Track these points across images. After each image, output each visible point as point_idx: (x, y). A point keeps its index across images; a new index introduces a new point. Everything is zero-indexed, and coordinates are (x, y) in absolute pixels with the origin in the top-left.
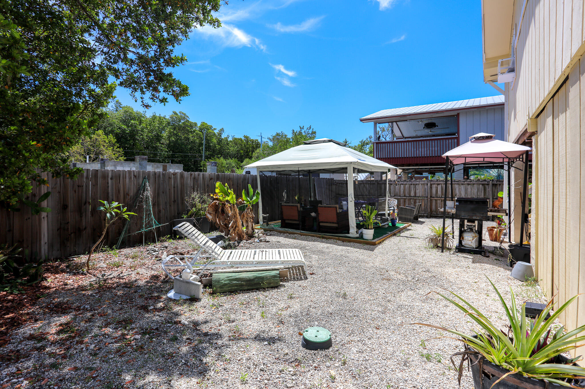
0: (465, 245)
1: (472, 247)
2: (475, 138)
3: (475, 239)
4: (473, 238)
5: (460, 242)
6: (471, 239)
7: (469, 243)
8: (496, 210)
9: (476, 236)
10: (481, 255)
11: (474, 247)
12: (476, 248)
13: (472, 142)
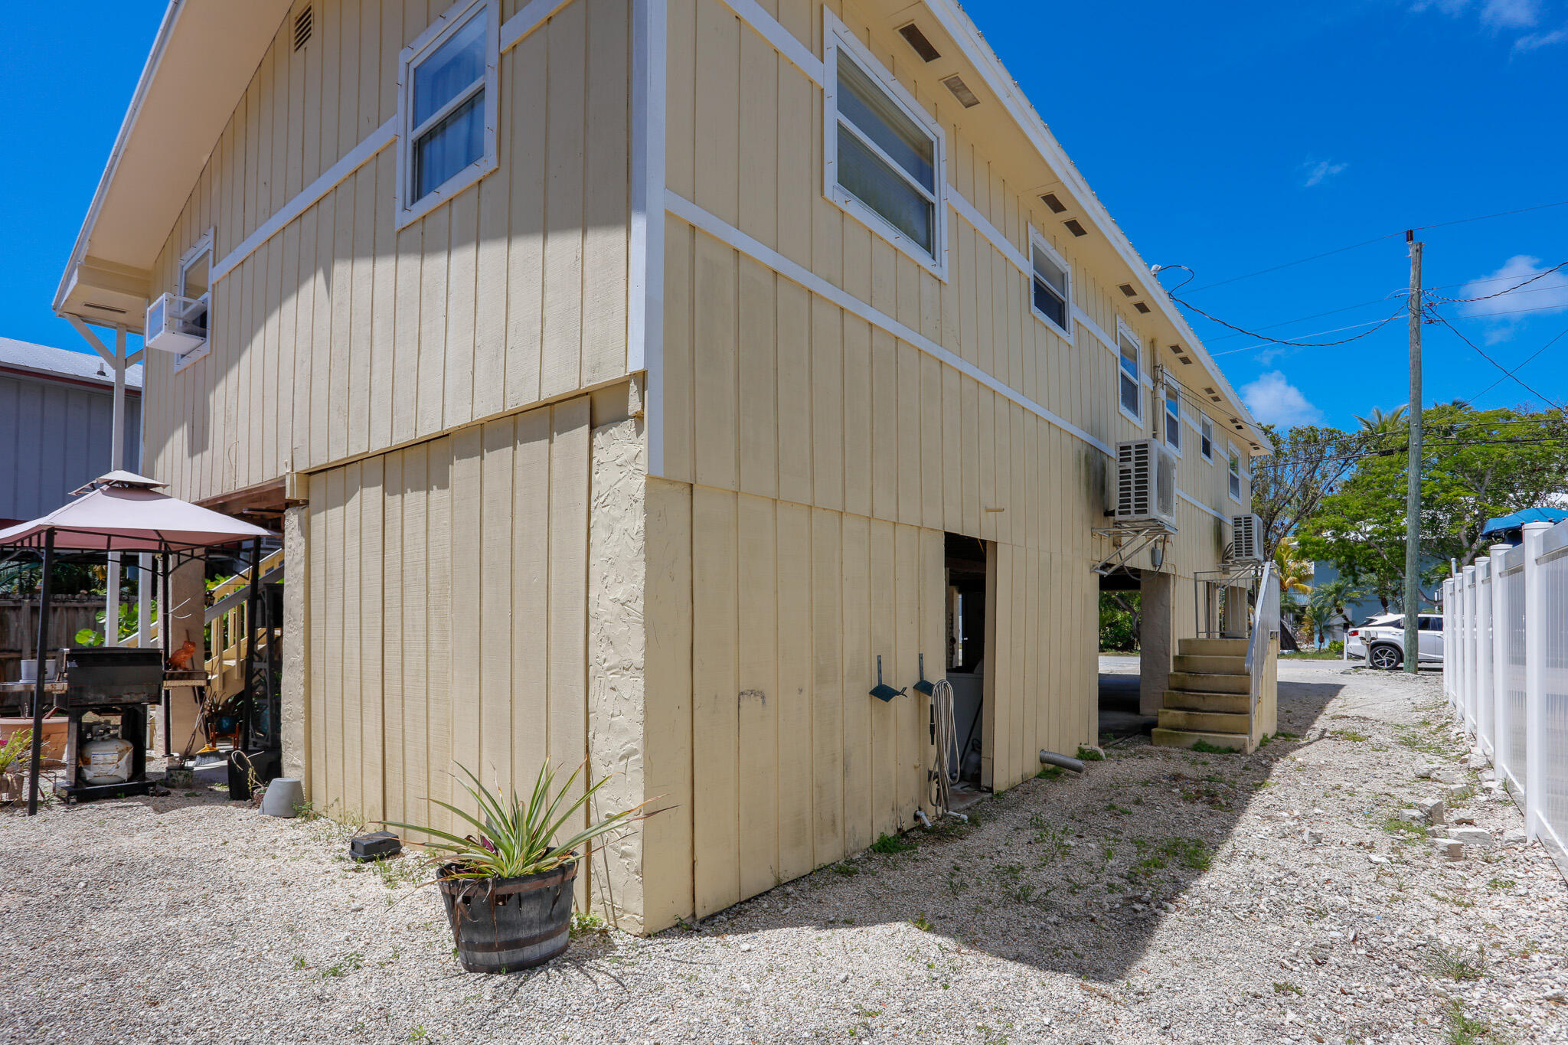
0: (97, 780)
1: (116, 780)
2: (107, 482)
3: (125, 757)
4: (121, 754)
5: (79, 772)
6: (116, 757)
7: (111, 770)
8: (183, 674)
9: (127, 749)
10: (147, 794)
11: (125, 776)
12: (130, 780)
13: (104, 492)
